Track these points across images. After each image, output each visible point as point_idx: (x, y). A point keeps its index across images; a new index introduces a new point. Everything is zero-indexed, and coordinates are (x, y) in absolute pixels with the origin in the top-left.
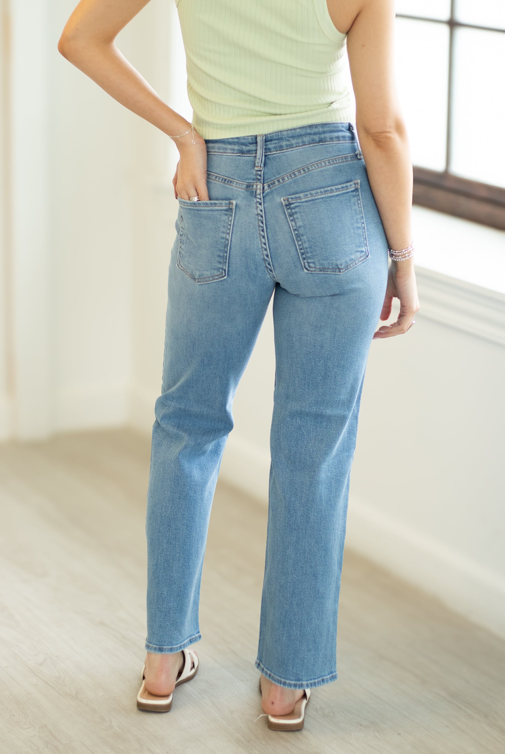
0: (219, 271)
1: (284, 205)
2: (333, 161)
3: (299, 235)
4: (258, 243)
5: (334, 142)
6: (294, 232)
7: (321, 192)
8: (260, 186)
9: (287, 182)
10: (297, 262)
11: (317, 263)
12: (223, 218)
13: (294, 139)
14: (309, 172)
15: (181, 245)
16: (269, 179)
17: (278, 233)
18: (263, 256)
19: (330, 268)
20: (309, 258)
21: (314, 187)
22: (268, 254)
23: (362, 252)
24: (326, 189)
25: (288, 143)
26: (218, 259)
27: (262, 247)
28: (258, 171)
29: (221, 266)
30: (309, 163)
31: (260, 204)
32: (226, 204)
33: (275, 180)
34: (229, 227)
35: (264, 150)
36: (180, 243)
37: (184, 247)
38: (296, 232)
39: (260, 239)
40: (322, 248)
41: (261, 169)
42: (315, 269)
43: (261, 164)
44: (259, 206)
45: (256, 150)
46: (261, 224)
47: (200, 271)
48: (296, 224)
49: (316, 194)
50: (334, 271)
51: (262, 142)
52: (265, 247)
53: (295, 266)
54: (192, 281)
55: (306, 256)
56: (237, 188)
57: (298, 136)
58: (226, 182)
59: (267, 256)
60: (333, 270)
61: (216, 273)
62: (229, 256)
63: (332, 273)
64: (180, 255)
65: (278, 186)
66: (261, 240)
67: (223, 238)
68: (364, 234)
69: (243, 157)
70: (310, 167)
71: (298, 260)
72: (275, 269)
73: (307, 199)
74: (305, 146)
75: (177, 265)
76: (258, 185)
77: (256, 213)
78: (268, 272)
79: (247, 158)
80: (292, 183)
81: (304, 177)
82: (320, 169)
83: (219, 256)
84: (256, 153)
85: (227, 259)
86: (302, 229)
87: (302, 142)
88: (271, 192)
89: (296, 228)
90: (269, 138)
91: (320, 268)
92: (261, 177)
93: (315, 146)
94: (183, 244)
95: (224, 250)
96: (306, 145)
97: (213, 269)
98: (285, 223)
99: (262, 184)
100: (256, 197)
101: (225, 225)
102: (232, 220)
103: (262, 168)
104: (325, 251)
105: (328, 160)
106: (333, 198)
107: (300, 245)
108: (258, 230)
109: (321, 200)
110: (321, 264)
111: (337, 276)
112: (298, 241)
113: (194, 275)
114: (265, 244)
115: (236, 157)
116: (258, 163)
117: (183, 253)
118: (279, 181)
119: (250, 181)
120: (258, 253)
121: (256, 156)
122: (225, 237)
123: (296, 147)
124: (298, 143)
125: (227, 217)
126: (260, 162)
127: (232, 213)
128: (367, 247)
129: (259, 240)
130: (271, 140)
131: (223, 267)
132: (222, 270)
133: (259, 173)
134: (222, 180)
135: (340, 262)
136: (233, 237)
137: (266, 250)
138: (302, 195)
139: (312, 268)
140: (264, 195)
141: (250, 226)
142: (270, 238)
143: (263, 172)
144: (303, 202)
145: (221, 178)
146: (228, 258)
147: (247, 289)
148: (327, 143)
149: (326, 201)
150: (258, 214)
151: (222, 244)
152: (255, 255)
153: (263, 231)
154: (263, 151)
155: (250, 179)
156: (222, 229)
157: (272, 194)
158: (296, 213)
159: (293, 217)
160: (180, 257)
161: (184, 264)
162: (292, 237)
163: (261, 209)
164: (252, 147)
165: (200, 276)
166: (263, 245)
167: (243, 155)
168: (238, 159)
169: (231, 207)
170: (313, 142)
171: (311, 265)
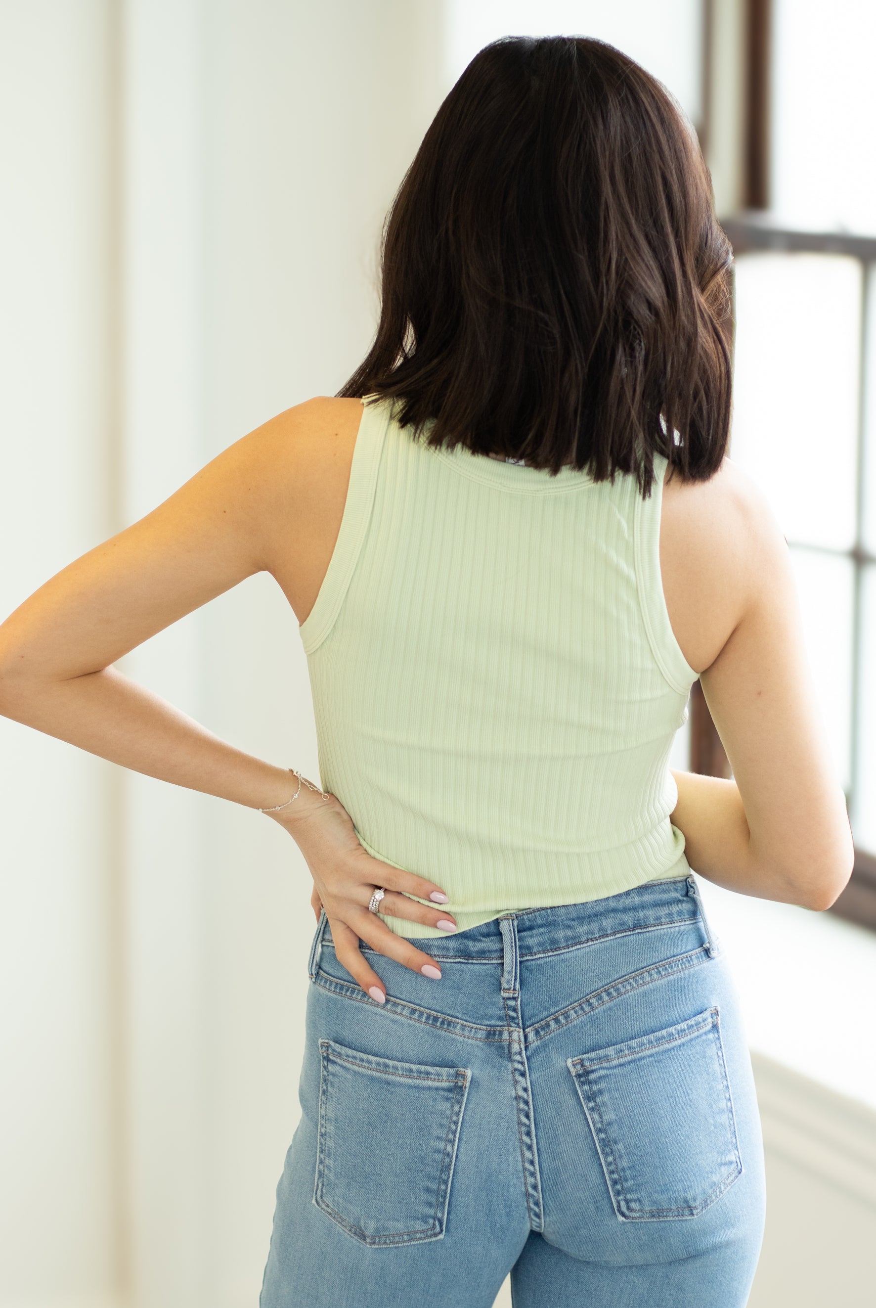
0: (426, 1222)
1: (574, 1074)
2: (666, 969)
3: (609, 1141)
4: (517, 1161)
5: (664, 927)
6: (597, 1134)
7: (650, 1042)
8: (518, 1034)
9: (575, 1023)
10: (603, 1199)
11: (646, 1202)
12: (440, 1108)
13: (583, 923)
14: (620, 998)
15: (322, 1156)
16: (534, 1015)
17: (561, 1139)
18: (526, 1187)
19: (671, 1209)
20: (630, 1191)
21: (632, 1030)
22: (536, 1183)
23: (730, 1163)
24: (659, 1034)
25: (569, 933)
26: (424, 1196)
27: (525, 1169)
28: (509, 999)
29: (431, 1212)
30: (617, 976)
31: (523, 1074)
32: (449, 1076)
33: (548, 1019)
34: (454, 1127)
35: (518, 951)
36: (322, 1152)
37: (331, 1162)
38: (603, 1136)
39: (522, 1151)
40: (656, 1167)
41: (516, 995)
42: (640, 1213)
43: (514, 983)
44: (520, 1078)
45: (502, 950)
46: (525, 1120)
47: (378, 1220)
48: (601, 1118)
49: (639, 1046)
50: (680, 1214)
51: (513, 935)
52: (531, 1168)
53: (597, 1207)
54: (355, 1240)
55: (622, 1187)
56: (465, 1037)
57: (589, 916)
58: (438, 1024)
59: (535, 1187)
60: (678, 1213)
61: (419, 1225)
62: (451, 1191)
63: (676, 1218)
64: (321, 1180)
65: (556, 1032)
66: (523, 1155)
67: (438, 1151)
68: (732, 1123)
69: (469, 966)
70: (620, 986)
71: (605, 1195)
72: (547, 1212)
73: (622, 1060)
74: (606, 939)
75: (314, 1202)
76: (512, 1031)
77: (514, 1094)
78: (530, 1217)
79: (477, 968)
80: (585, 1025)
81: (610, 1009)
82: (642, 989)
83: (428, 1190)
84: (502, 957)
85: (445, 1197)
86: (615, 1127)
87: (599, 930)
88: (544, 1046)
89: (603, 1125)
90: (527, 923)
91: (651, 1212)
92: (517, 1013)
93: (626, 936)
94: (329, 1156)
95: (441, 1177)
96: (607, 936)
97: (411, 1216)
98: (577, 1115)
99: (522, 1030)
100: (510, 1059)
101: (444, 1121)
102: (460, 1111)
103: (517, 993)
104: (662, 1174)
105: (657, 968)
106: (673, 1053)
107: (609, 1164)
108: (516, 1131)
109: (651, 1059)
110: (655, 1202)
111: (684, 1224)
112: (606, 1155)
113: (363, 1229)
114: (532, 1163)
115: (453, 964)
116: (508, 982)
117: (332, 1176)
118: (557, 1020)
119: (493, 1022)
120: (515, 1181)
121: (503, 964)
122: (443, 1148)
123: (588, 941)
124: (592, 933)
125: (449, 1105)
126: (513, 979)
127: (462, 1095)
128: (738, 1150)
129: (519, 1154)
130: (531, 928)
131: (436, 1213)
132: (435, 1220)
133: (512, 1003)
134: (428, 1018)
135: (692, 1193)
136: (461, 1150)
137: (533, 1174)
138: (611, 1051)
139: (635, 1212)
140: (529, 1053)
141: (499, 1125)
142: (543, 1149)
143: (521, 1000)
144: (615, 1067)
145: (425, 1014)
146: (448, 1195)
147: (486, 1256)
148: (650, 929)
149: (659, 1061)
150: (517, 1098)
151: (435, 1164)
152: (509, 1186)
153: (528, 1134)
154: (516, 955)
155: (491, 1017)
156: (437, 1132)
157: (545, 1051)
158: (600, 1092)
159: (595, 1102)
160: (323, 1185)
161: (333, 1200)
162: (592, 1146)
163: (526, 1086)
164: (489, 944)
165: (377, 1230)
166: (527, 1165)
167: (470, 961)
168: (459, 970)
169: (460, 1084)
170: (623, 928)
171: (633, 1205)
